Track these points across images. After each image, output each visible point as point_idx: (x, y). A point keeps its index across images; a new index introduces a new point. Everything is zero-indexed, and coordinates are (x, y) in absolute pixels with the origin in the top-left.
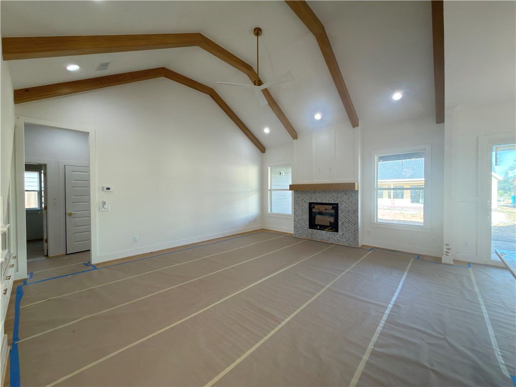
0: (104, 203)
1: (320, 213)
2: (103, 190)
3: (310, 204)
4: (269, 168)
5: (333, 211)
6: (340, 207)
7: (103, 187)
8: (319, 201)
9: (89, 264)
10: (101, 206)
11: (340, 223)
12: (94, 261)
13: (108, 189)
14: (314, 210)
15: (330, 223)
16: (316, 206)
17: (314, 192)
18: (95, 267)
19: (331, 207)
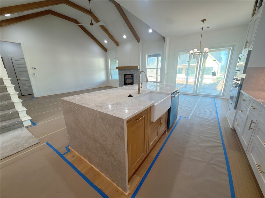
0: (34, 74)
1: (128, 79)
2: (33, 69)
3: (124, 75)
4: (109, 59)
5: (132, 77)
6: (134, 76)
7: (32, 68)
8: (127, 74)
9: (34, 97)
10: (33, 76)
11: (134, 82)
12: (35, 96)
13: (35, 68)
14: (126, 77)
15: (131, 82)
16: (126, 76)
17: (126, 70)
18: (36, 98)
19: (131, 76)
